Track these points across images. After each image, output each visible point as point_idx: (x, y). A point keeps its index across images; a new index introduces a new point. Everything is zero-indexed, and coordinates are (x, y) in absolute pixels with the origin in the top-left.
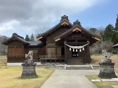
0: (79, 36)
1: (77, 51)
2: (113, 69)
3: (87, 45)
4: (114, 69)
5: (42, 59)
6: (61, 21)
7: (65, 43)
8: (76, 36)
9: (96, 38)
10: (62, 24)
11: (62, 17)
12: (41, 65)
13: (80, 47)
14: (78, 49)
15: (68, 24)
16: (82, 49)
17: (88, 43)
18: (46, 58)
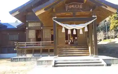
0: (78, 6)
1: (75, 33)
7: (55, 19)
8: (73, 6)
9: (109, 9)
17: (95, 18)
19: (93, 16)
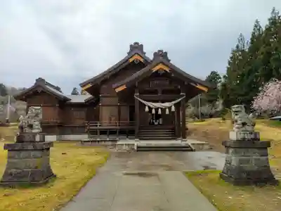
1: (160, 112)
2: (264, 158)
3: (180, 100)
4: (267, 159)
5: (91, 128)
6: (129, 53)
7: (137, 96)
9: (198, 86)
10: (131, 60)
11: (131, 46)
12: (88, 140)
13: (167, 104)
14: (161, 109)
15: (142, 60)
16: (170, 108)
17: (183, 95)
18: (98, 127)
19: (181, 94)
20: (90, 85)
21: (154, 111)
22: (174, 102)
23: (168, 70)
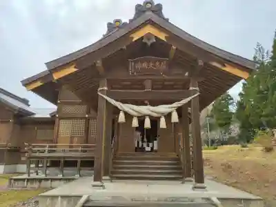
3: (189, 99)
8: (145, 65)
9: (228, 69)
14: (151, 118)
16: (168, 116)
17: (195, 92)
19: (191, 88)
20: (39, 84)
21: (135, 123)
22: (176, 105)
23: (162, 36)
